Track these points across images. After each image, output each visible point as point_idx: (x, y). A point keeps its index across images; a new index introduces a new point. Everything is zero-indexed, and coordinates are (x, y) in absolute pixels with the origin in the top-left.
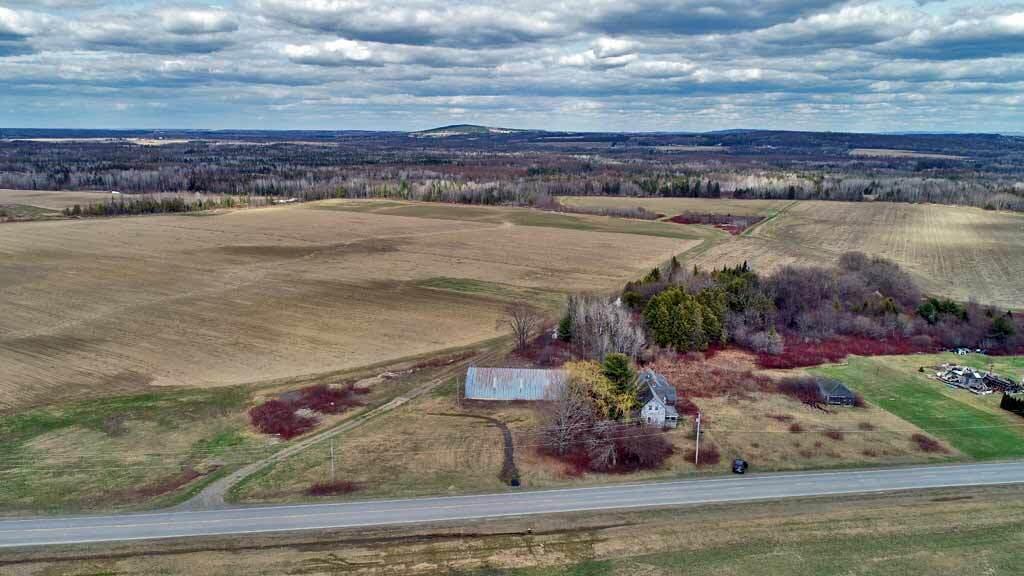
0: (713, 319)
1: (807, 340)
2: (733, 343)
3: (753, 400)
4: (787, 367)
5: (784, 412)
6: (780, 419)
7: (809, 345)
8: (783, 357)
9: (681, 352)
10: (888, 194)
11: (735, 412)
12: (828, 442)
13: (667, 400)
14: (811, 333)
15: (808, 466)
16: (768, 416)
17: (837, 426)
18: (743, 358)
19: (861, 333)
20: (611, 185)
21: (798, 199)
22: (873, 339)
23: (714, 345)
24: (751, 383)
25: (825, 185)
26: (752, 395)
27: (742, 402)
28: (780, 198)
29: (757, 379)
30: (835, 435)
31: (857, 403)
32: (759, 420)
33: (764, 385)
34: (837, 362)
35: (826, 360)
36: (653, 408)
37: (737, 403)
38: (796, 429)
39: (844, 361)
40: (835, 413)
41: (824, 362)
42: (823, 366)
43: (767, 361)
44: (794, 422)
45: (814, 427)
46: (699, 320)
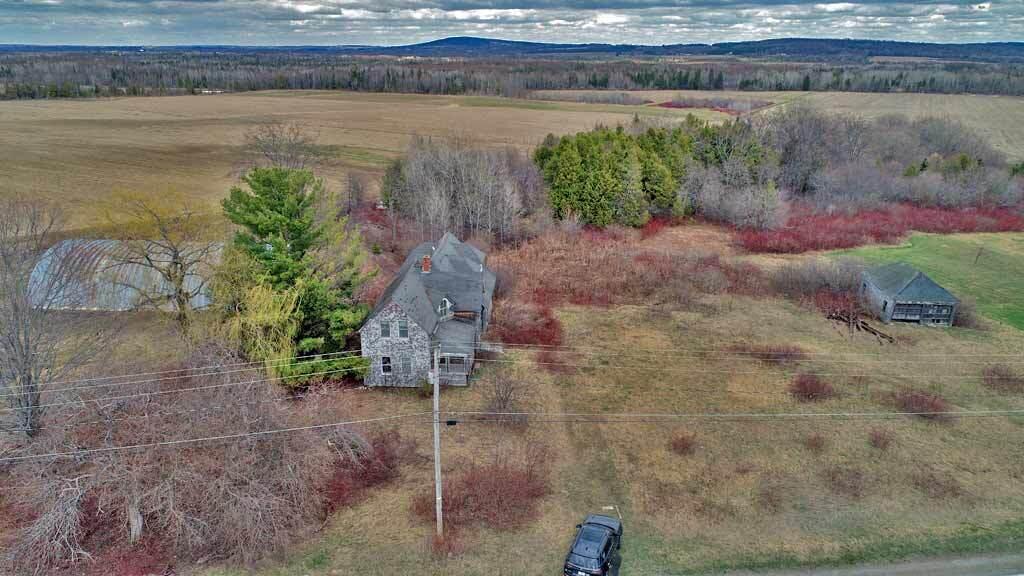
0: (663, 172)
1: (831, 208)
2: (696, 214)
3: (710, 311)
4: (792, 250)
5: (781, 340)
6: (771, 358)
7: (834, 217)
8: (786, 233)
9: (591, 225)
10: (919, 84)
11: (655, 340)
12: (906, 430)
13: (454, 309)
14: (840, 198)
15: (856, 544)
16: (740, 350)
17: (923, 380)
18: (710, 237)
19: (926, 199)
20: (598, 78)
21: (815, 90)
22: (948, 208)
23: (662, 217)
24: (714, 274)
25: (846, 76)
26: (709, 299)
27: (680, 316)
28: (792, 89)
29: (727, 271)
30: (923, 406)
31: (958, 320)
32: (711, 361)
33: (740, 282)
34: (889, 243)
35: (871, 239)
36: (395, 330)
37: (669, 317)
38: (810, 390)
39: (904, 243)
40: (909, 341)
41: (864, 243)
42: (864, 249)
43: (756, 240)
44: (805, 367)
45: (860, 380)
46: (635, 172)
